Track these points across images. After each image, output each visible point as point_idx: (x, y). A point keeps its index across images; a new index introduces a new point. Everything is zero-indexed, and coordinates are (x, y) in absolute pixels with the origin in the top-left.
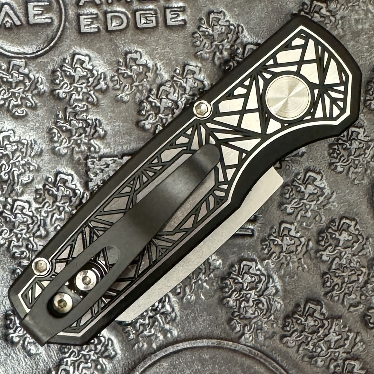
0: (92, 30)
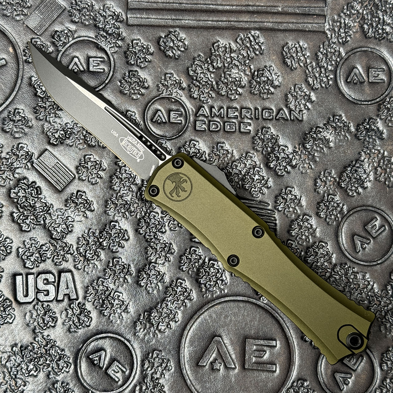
0: (202, 129)
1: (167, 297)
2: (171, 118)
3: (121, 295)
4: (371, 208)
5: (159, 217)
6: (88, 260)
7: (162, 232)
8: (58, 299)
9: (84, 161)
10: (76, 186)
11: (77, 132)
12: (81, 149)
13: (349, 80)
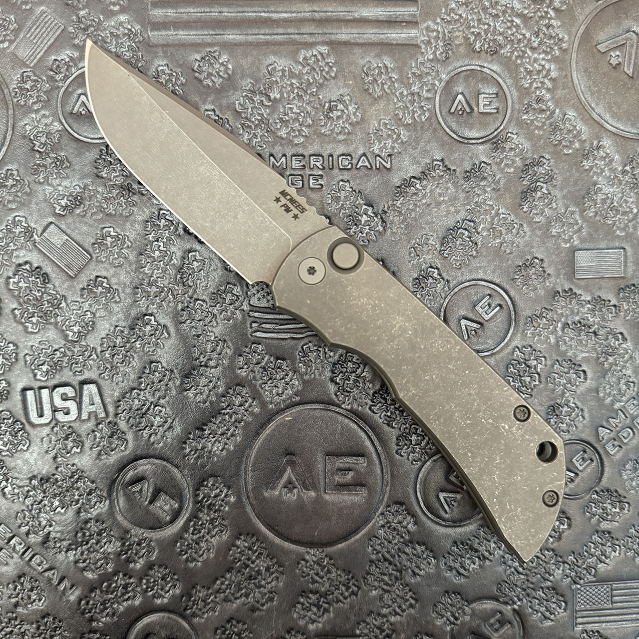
1: (224, 409)
3: (164, 410)
4: (482, 283)
5: (208, 306)
6: (117, 367)
7: (212, 326)
8: (83, 418)
9: (102, 235)
10: (94, 270)
11: (90, 197)
12: (96, 220)
13: (452, 111)
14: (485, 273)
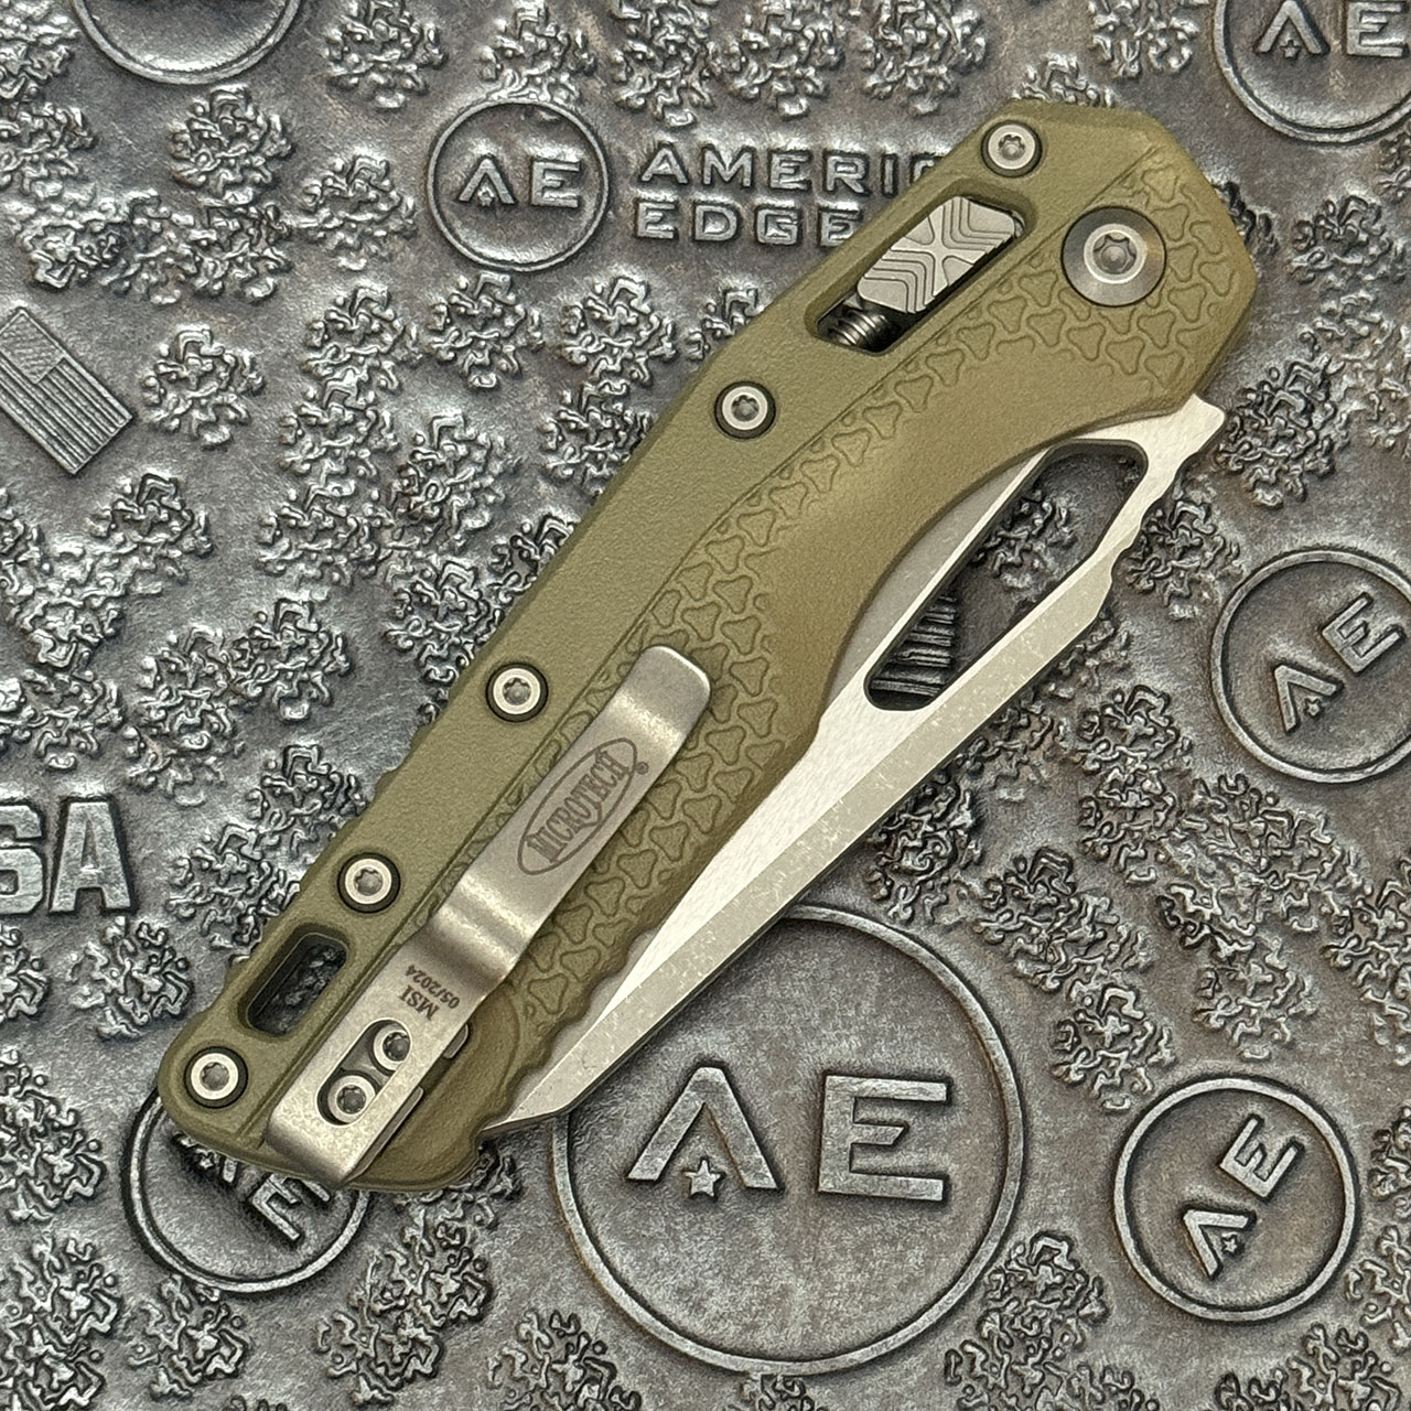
2: (537, 186)
4: (1347, 557)
5: (480, 583)
6: (183, 753)
8: (56, 906)
9: (176, 356)
10: (139, 455)
11: (150, 239)
12: (161, 307)
13: (1265, 46)
14: (1354, 525)
